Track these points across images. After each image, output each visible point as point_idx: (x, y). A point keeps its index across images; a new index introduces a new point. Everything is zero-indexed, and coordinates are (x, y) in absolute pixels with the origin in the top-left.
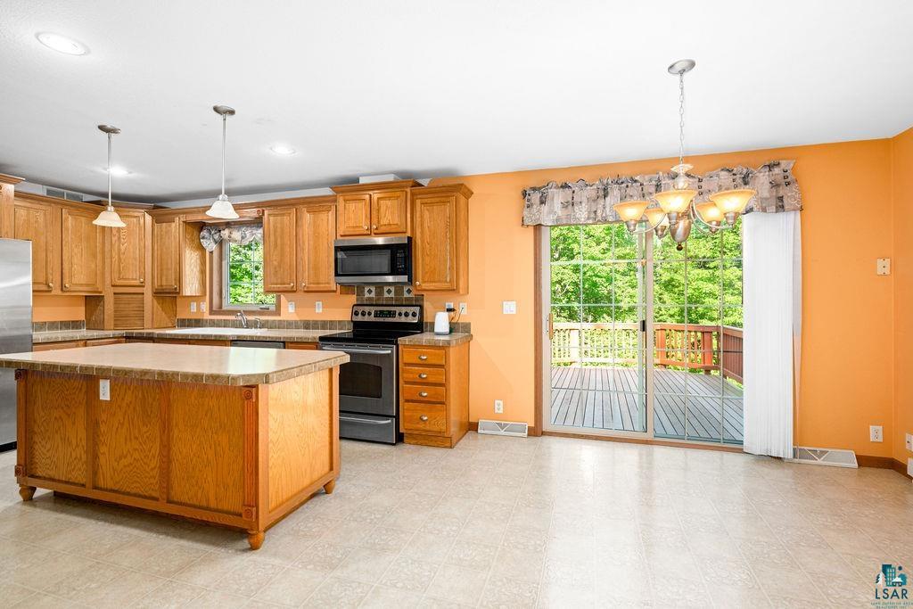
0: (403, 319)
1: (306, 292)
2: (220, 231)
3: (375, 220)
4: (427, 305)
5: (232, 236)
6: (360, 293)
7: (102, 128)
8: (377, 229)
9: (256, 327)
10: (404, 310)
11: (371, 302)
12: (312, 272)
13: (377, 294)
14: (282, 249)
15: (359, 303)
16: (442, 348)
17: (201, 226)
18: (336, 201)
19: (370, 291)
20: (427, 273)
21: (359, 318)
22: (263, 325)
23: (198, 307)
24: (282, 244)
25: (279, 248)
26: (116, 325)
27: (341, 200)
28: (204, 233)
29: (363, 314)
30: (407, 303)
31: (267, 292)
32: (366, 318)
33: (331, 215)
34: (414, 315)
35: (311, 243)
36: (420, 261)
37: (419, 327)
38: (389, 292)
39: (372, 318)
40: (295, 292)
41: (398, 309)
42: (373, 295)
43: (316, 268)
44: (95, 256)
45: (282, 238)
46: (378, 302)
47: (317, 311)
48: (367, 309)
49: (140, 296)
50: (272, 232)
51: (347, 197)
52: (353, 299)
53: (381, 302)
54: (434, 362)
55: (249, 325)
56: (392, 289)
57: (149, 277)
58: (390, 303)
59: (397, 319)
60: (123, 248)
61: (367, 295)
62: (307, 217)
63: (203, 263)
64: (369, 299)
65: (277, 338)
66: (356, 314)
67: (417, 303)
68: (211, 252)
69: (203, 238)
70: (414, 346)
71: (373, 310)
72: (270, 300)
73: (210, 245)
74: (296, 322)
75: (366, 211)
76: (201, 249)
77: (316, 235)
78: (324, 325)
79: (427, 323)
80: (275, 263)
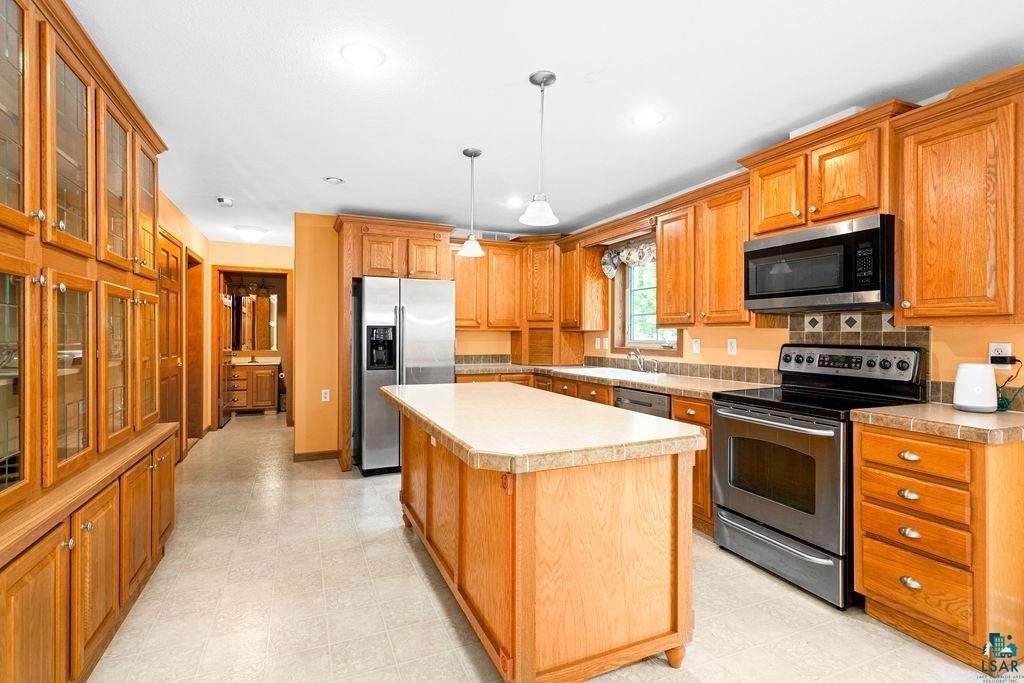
0: (877, 373)
1: (707, 324)
2: (619, 254)
3: (814, 196)
4: (937, 348)
5: (631, 257)
6: (796, 327)
7: (466, 153)
8: (817, 211)
9: (653, 371)
10: (879, 356)
11: (816, 342)
12: (714, 295)
13: (826, 327)
14: (677, 267)
15: (794, 341)
16: (962, 443)
17: (602, 249)
18: (748, 182)
19: (814, 323)
20: (929, 282)
21: (792, 367)
22: (662, 369)
23: (602, 344)
24: (678, 259)
25: (673, 265)
26: (530, 361)
27: (756, 178)
28: (606, 258)
29: (799, 360)
30: (890, 343)
31: (661, 325)
32: (804, 368)
33: (743, 206)
34: (902, 366)
35: (714, 252)
36: (914, 259)
37: (914, 392)
38: (851, 322)
39: (815, 368)
40: (692, 324)
41: (866, 355)
42: (819, 328)
43: (720, 289)
44: (514, 292)
45: (677, 251)
46: (828, 342)
47: (729, 353)
48: (806, 352)
49: (549, 331)
50: (666, 245)
51: (765, 171)
52: (784, 335)
53: (834, 341)
54: (936, 470)
55: (647, 368)
56: (858, 318)
57: (557, 311)
58: (852, 342)
59: (863, 372)
60: (536, 282)
61: (808, 329)
62: (709, 217)
63: (605, 293)
64: (813, 334)
65: (660, 388)
66: (787, 359)
67: (913, 344)
68: (613, 280)
69: (605, 264)
70: (887, 429)
71: (816, 353)
72: (669, 336)
73: (611, 272)
74: (702, 366)
75: (797, 184)
76: (604, 277)
77: (721, 242)
78: (740, 373)
79: (936, 385)
80: (669, 286)
